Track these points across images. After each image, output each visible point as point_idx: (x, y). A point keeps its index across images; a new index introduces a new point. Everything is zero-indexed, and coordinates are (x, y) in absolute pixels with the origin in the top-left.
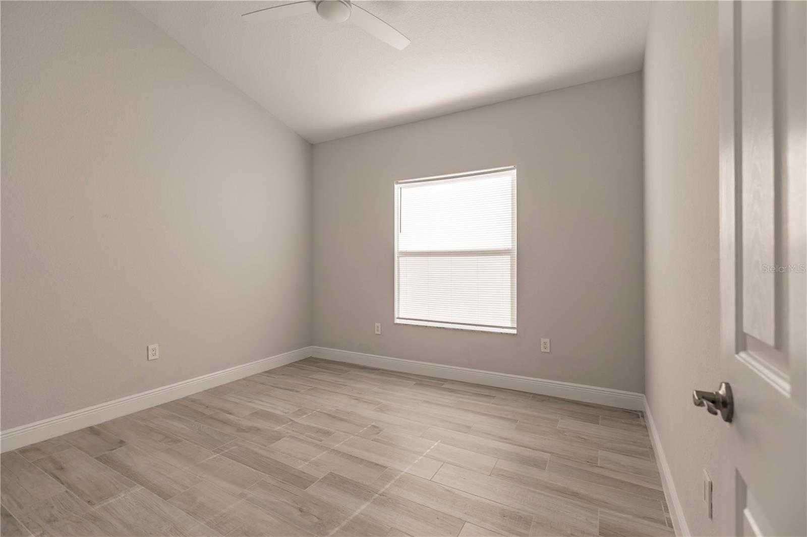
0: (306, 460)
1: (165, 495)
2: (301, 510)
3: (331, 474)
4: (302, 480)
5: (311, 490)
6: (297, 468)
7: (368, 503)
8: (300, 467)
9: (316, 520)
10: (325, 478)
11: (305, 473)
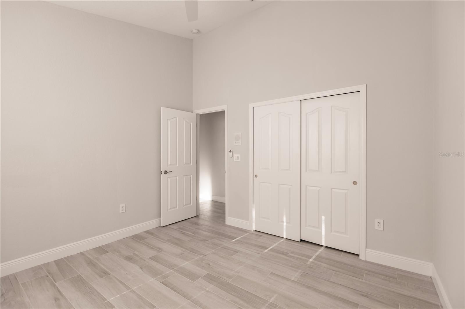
0: (208, 291)
1: (272, 274)
2: (210, 265)
3: (194, 280)
4: (210, 278)
5: (205, 272)
6: (213, 285)
7: (181, 266)
8: (212, 286)
9: (203, 261)
10: (198, 278)
11: (208, 282)
